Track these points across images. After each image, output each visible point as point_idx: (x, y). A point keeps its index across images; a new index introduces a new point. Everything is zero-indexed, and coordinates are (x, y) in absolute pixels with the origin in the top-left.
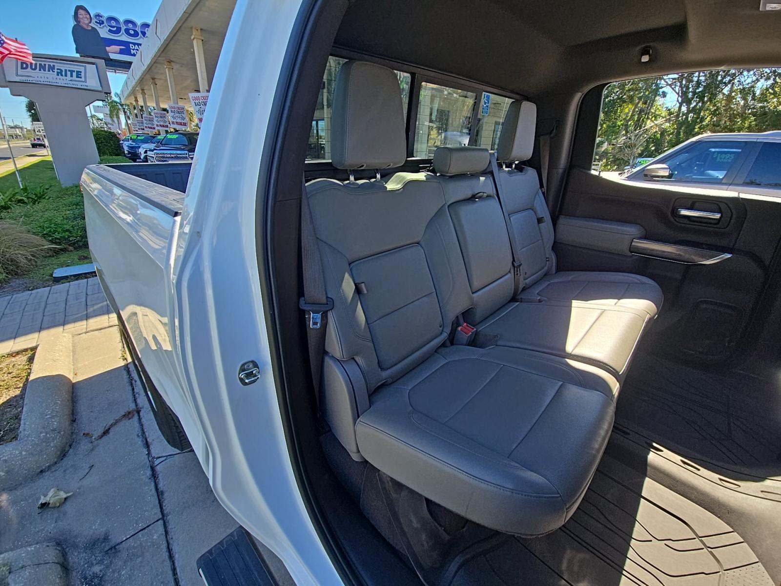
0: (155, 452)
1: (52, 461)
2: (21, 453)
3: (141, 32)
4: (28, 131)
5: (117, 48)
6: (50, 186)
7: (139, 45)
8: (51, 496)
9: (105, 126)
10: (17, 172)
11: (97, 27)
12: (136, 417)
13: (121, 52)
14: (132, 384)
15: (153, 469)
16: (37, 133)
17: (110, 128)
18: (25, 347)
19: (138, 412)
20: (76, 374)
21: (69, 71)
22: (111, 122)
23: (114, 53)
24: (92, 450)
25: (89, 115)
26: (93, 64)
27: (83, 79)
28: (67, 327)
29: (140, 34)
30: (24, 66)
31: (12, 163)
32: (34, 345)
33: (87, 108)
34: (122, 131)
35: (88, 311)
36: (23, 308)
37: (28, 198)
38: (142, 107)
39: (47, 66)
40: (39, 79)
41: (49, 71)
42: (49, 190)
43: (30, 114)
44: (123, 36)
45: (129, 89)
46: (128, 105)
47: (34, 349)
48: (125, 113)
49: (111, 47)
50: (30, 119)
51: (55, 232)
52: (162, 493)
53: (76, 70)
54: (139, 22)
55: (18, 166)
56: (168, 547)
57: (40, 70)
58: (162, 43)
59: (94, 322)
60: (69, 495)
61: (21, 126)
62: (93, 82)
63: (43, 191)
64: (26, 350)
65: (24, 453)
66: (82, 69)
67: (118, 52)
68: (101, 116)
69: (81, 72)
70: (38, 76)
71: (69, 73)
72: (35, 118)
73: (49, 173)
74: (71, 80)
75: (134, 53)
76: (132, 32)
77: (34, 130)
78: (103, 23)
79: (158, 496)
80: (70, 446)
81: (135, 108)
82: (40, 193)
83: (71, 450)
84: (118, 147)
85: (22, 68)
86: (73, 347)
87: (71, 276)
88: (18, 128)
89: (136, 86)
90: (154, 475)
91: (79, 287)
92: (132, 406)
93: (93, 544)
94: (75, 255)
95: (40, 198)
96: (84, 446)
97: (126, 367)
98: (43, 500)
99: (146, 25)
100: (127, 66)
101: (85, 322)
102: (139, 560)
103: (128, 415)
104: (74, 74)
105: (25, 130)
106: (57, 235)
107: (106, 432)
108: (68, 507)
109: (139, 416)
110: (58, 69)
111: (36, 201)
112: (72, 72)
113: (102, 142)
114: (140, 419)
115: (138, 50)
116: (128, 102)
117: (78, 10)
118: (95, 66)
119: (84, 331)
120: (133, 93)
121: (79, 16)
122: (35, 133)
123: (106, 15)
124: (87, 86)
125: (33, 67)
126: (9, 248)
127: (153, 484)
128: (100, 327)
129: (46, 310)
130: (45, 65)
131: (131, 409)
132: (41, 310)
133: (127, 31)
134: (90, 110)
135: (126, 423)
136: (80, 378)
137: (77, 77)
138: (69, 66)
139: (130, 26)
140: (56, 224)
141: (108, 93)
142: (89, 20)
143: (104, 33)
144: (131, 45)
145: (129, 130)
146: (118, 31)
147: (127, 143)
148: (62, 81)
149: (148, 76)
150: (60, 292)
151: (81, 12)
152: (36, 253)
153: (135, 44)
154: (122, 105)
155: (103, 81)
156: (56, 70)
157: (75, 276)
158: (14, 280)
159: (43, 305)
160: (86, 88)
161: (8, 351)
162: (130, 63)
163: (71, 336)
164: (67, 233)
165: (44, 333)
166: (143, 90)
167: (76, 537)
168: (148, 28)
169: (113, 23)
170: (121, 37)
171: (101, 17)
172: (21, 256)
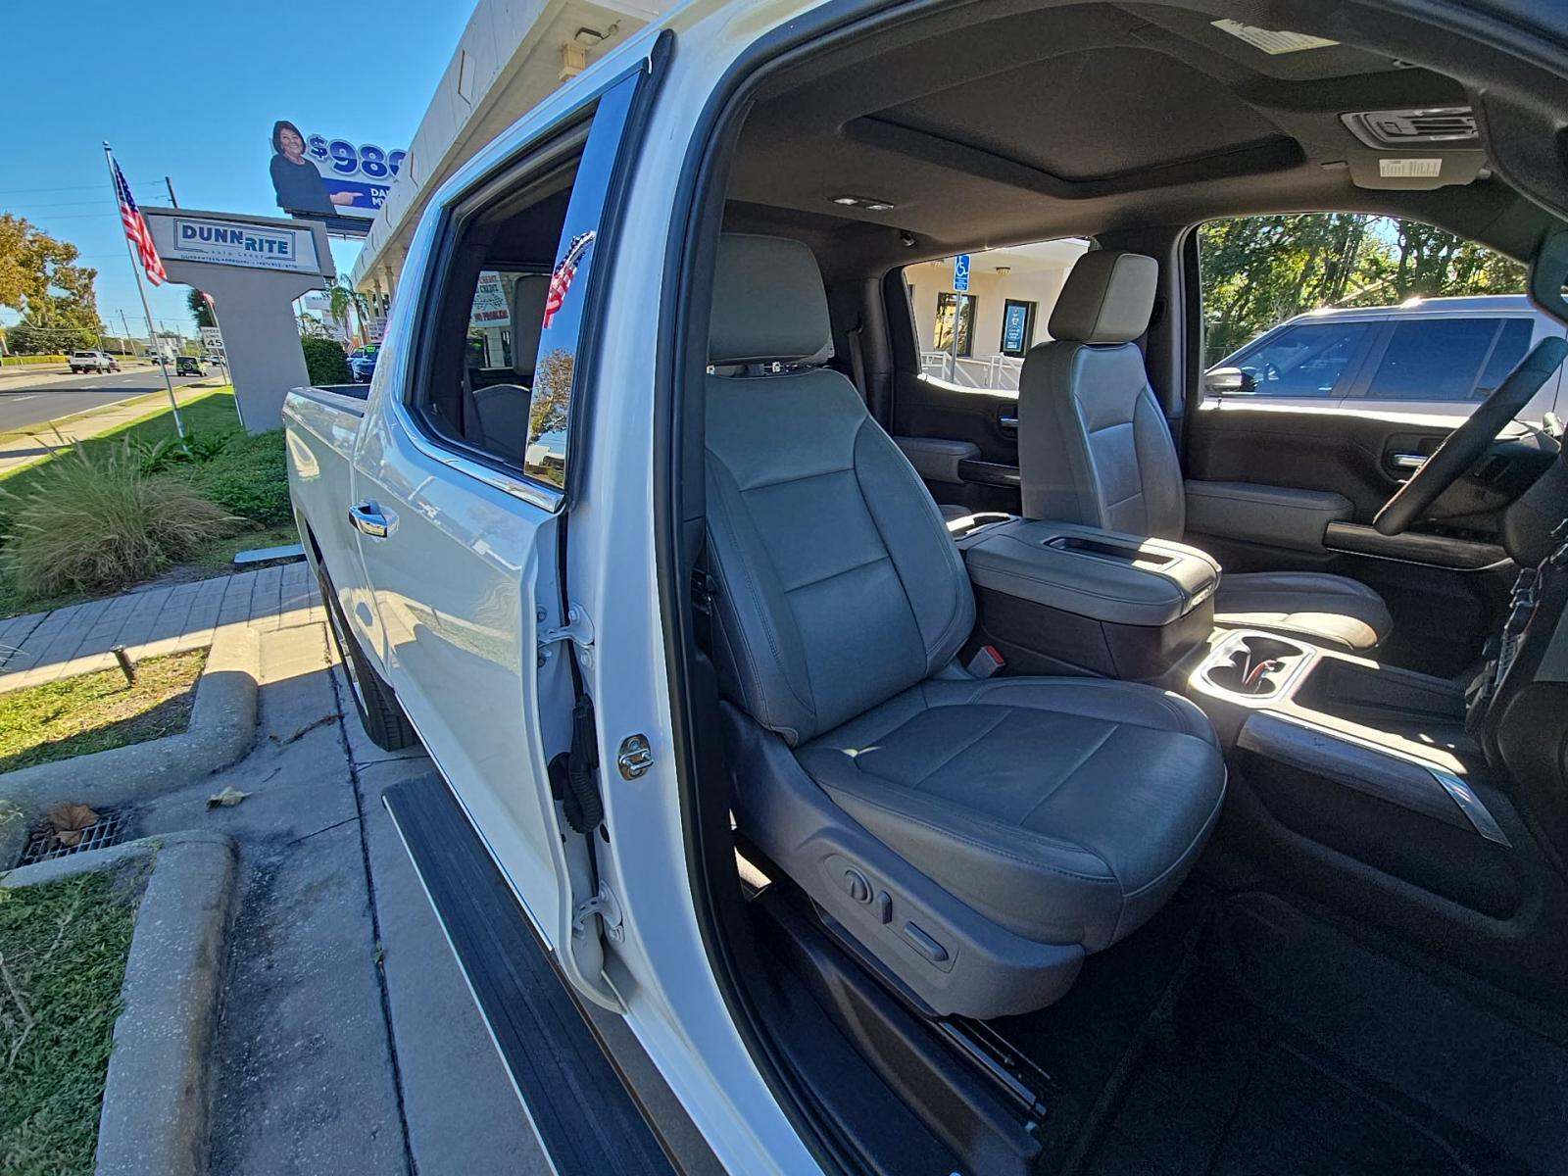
0: (357, 758)
1: (229, 761)
2: (190, 746)
3: (391, 166)
4: (191, 342)
5: (349, 196)
6: (231, 435)
7: (386, 189)
8: (226, 794)
9: (324, 332)
10: (175, 412)
11: (315, 160)
12: (338, 723)
13: (356, 203)
14: (335, 689)
15: (353, 774)
16: (208, 347)
17: (331, 336)
18: (196, 645)
19: (341, 718)
20: (263, 677)
21: (267, 241)
22: (333, 324)
23: (343, 205)
24: (280, 754)
25: (297, 313)
26: (307, 229)
27: (290, 256)
28: (252, 623)
29: (389, 170)
30: (190, 232)
31: (168, 397)
32: (208, 643)
33: (295, 304)
34: (352, 340)
35: (283, 605)
36: (191, 600)
37: (195, 453)
38: (387, 296)
39: (229, 233)
40: (216, 256)
41: (232, 241)
42: (228, 441)
43: (196, 313)
44: (360, 174)
45: (367, 269)
46: (364, 295)
47: (207, 649)
48: (358, 307)
49: (340, 194)
50: (195, 322)
51: (239, 499)
52: (362, 796)
53: (277, 240)
54: (387, 151)
55: (177, 403)
56: (363, 841)
57: (217, 240)
58: (420, 190)
59: (289, 618)
60: (247, 794)
61: (176, 333)
62: (305, 261)
63: (220, 442)
64: (196, 650)
65: (194, 746)
66: (288, 238)
67: (351, 202)
68: (317, 314)
69: (286, 243)
70: (213, 250)
71: (266, 246)
72: (205, 320)
73: (226, 414)
74: (270, 258)
75: (377, 204)
76: (375, 167)
77: (203, 342)
78: (325, 152)
79: (357, 799)
80: (252, 748)
81: (374, 300)
82: (214, 446)
83: (254, 753)
84: (342, 367)
85: (185, 236)
86: (261, 646)
87: (260, 561)
88: (169, 337)
89: (378, 261)
90: (354, 780)
91: (270, 576)
92: (335, 712)
93: (273, 839)
94: (266, 535)
95: (213, 453)
96: (270, 749)
97: (330, 671)
98: (214, 797)
99: (399, 155)
100: (363, 226)
101: (277, 618)
102: (328, 851)
103: (329, 720)
104: (276, 247)
105: (184, 341)
106: (242, 505)
107: (299, 737)
108: (245, 806)
109: (342, 722)
110: (247, 239)
111: (208, 457)
112: (271, 243)
113: (317, 360)
114: (342, 726)
115: (383, 198)
116: (364, 290)
117: (279, 131)
118: (309, 232)
119: (276, 628)
120: (373, 273)
121: (283, 140)
122: (204, 346)
123: (329, 138)
124: (296, 267)
125: (206, 235)
126: (172, 518)
127: (352, 788)
128: (298, 624)
129: (224, 604)
130: (225, 231)
131: (332, 714)
132: (218, 604)
133: (366, 166)
134: (298, 307)
135: (324, 730)
136: (268, 680)
137: (280, 251)
138: (266, 233)
139: (373, 156)
140: (240, 488)
141: (331, 278)
142: (301, 148)
143: (326, 170)
144: (373, 190)
145: (364, 336)
146: (352, 166)
147: (358, 361)
148: (255, 258)
149: (398, 245)
150: (243, 583)
151: (285, 132)
152: (211, 528)
153: (378, 188)
154: (353, 294)
155: (323, 255)
156: (244, 241)
157: (265, 561)
158: (177, 567)
159: (219, 598)
160: (294, 269)
161: (171, 650)
162: (371, 221)
163: (257, 633)
164: (257, 502)
165: (221, 630)
166: (389, 268)
167: (253, 832)
168: (402, 158)
169: (343, 153)
170: (357, 176)
171: (322, 142)
172: (191, 532)
